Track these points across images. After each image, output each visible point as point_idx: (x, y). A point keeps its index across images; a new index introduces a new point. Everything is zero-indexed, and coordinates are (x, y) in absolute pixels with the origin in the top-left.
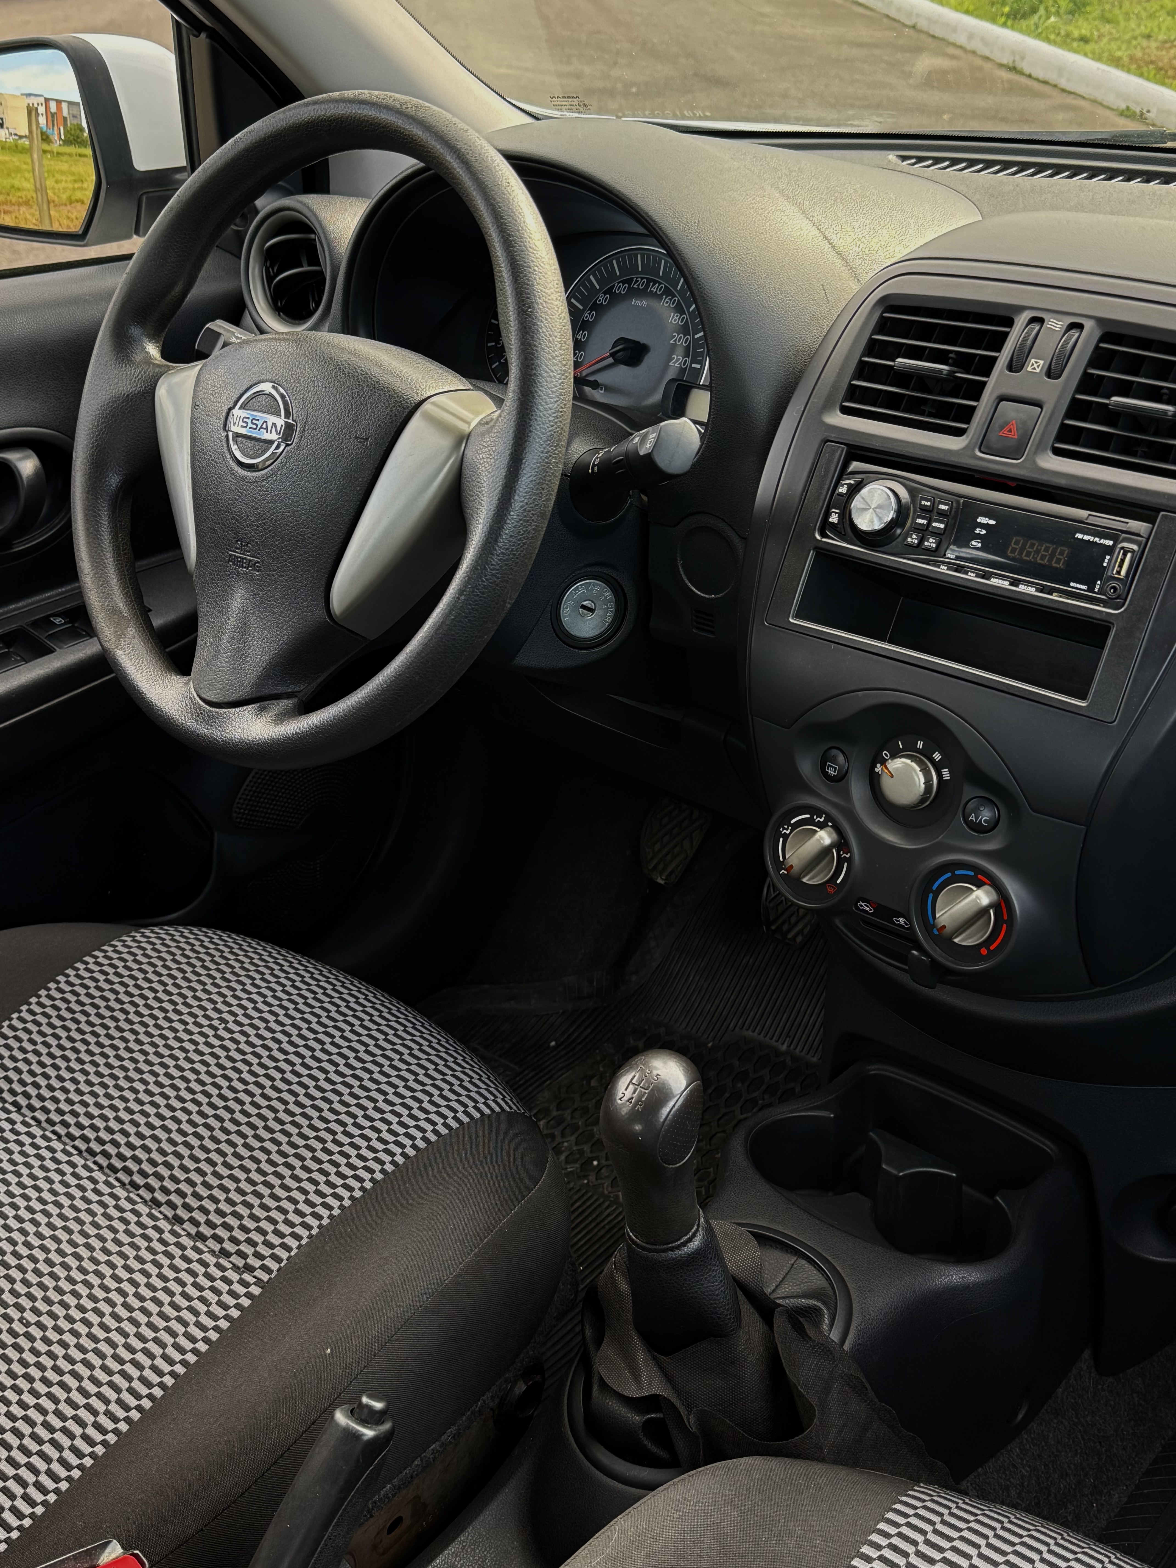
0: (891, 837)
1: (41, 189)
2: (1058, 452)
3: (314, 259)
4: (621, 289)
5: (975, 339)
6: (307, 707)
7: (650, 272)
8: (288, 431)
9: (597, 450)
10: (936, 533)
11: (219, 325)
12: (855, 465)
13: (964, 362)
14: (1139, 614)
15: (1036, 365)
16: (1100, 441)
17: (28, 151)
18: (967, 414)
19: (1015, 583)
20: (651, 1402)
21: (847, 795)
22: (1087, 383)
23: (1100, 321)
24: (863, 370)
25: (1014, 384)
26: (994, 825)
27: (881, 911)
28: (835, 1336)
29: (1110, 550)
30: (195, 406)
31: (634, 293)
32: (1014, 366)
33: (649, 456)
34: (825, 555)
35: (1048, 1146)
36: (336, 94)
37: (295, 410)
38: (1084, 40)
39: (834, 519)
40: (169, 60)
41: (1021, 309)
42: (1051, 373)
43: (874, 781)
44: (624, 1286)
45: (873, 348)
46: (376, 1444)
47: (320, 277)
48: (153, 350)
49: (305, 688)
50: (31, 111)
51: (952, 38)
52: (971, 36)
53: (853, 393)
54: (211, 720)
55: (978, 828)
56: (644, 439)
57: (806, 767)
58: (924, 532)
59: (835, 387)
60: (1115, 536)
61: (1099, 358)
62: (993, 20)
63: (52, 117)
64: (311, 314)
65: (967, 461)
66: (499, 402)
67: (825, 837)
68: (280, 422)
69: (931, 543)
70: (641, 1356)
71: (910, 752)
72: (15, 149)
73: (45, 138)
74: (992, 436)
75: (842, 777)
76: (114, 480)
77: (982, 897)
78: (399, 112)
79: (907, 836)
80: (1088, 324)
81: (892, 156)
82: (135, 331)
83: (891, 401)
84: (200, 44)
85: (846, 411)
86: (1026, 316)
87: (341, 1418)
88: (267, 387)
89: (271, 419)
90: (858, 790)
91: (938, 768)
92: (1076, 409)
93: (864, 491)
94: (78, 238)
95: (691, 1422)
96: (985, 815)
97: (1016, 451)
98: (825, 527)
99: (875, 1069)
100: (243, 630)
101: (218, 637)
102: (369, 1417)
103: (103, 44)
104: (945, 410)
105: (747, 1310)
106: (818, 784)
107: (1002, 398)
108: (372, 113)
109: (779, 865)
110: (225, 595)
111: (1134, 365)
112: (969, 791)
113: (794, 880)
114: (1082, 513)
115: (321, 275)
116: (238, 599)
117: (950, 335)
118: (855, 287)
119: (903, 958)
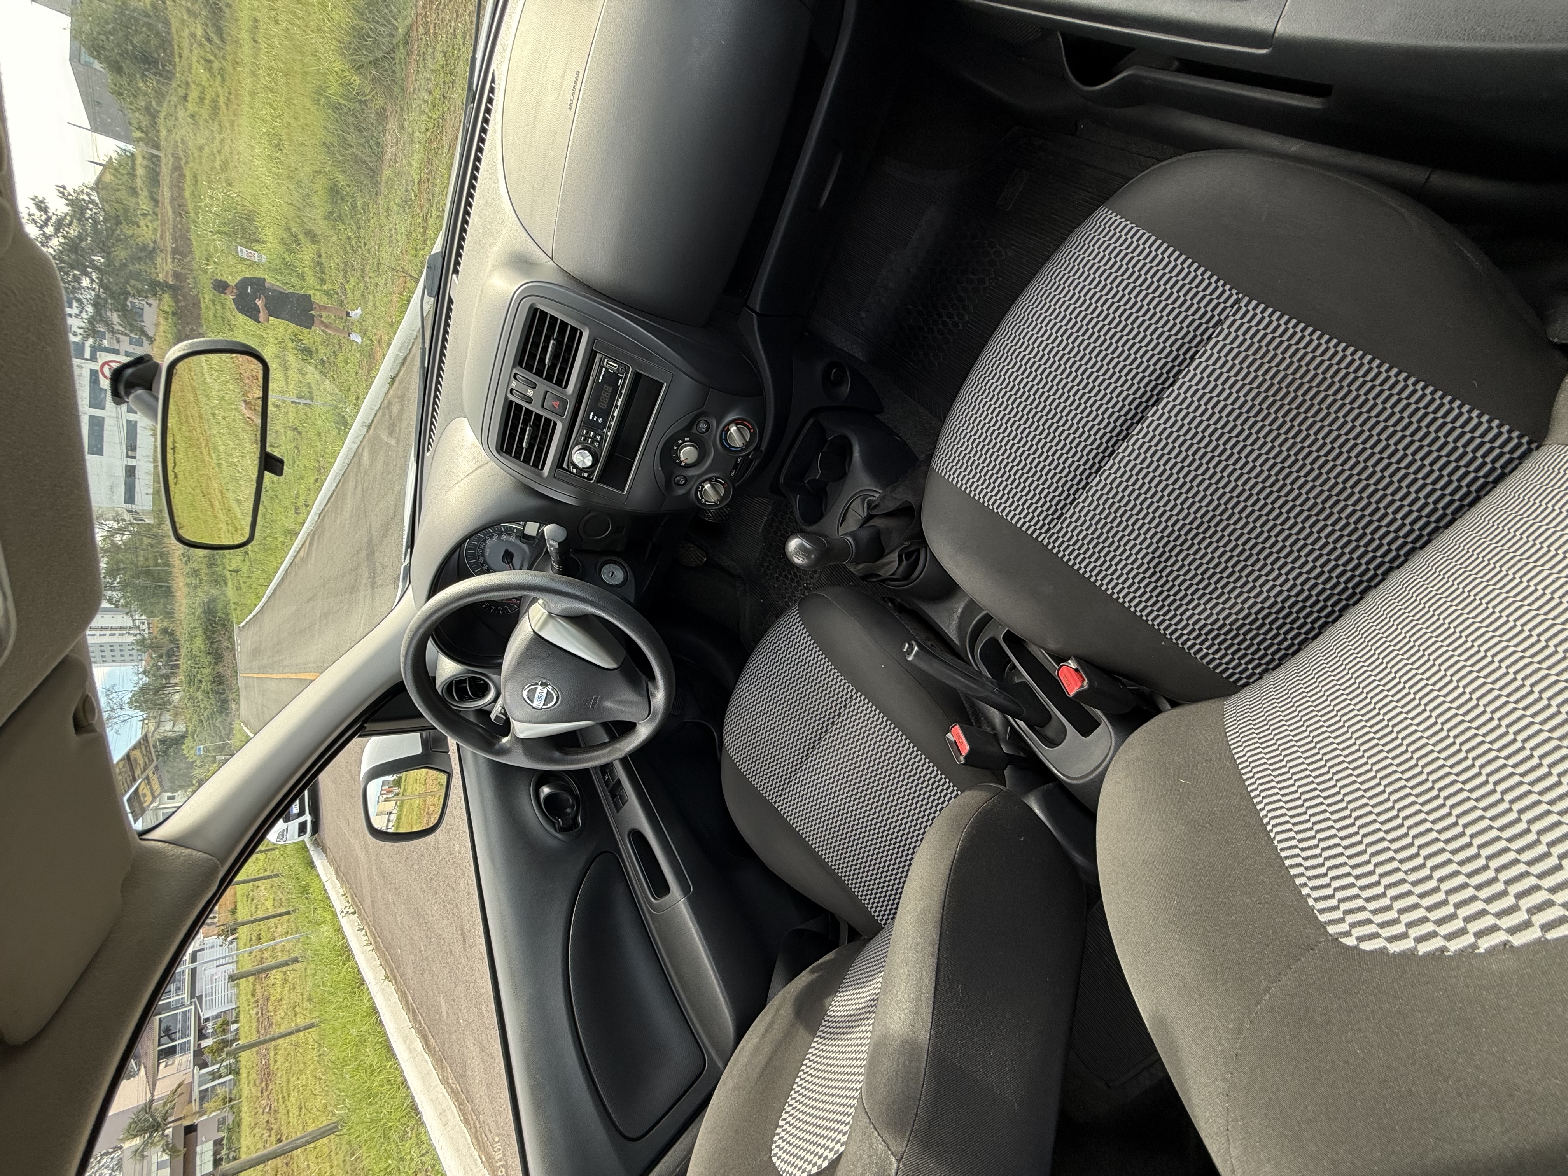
0: (709, 462)
1: (419, 796)
2: (566, 386)
3: (464, 681)
4: (481, 560)
5: (517, 417)
6: (652, 678)
7: (474, 547)
8: (544, 685)
9: (552, 567)
10: (595, 436)
11: (493, 716)
12: (565, 466)
13: (526, 423)
14: (632, 361)
15: (530, 393)
16: (562, 371)
17: (402, 802)
18: (548, 421)
19: (617, 406)
20: (900, 556)
21: (693, 476)
22: (539, 373)
23: (514, 366)
24: (526, 461)
25: (538, 401)
26: (707, 422)
27: (735, 467)
28: (877, 495)
29: (607, 369)
30: (530, 722)
31: (483, 555)
32: (529, 400)
33: (559, 544)
34: (600, 480)
35: (811, 421)
36: (402, 665)
37: (534, 682)
38: (358, 398)
39: (586, 475)
40: (374, 739)
41: (506, 397)
42: (534, 387)
43: (688, 466)
44: (862, 566)
45: (517, 457)
46: (920, 646)
47: (472, 679)
48: (505, 740)
49: (644, 678)
50: (386, 800)
51: (354, 449)
52: (354, 442)
53: (536, 465)
54: (655, 714)
55: (708, 429)
56: (551, 545)
57: (681, 492)
58: (594, 440)
59: (532, 472)
60: (601, 367)
61: (529, 368)
62: (347, 433)
63: (388, 792)
64: (486, 683)
65: (567, 422)
66: (535, 600)
67: (707, 486)
68: (539, 687)
69: (598, 438)
70: (885, 560)
71: (677, 452)
72: (401, 807)
73: (397, 795)
74: (558, 411)
75: (685, 478)
76: (557, 754)
77: (733, 429)
78: (412, 639)
79: (709, 455)
80: (515, 371)
81: (427, 454)
82: (497, 747)
83: (540, 451)
84: (369, 727)
85: (543, 468)
86: (509, 395)
87: (910, 658)
88: (525, 693)
89: (538, 691)
90: (691, 472)
91: (684, 442)
92: (549, 378)
93: (576, 462)
94: (449, 776)
95: (907, 544)
96: (703, 426)
97: (564, 403)
98: (588, 478)
99: (782, 481)
100: (621, 702)
101: (623, 712)
102: (911, 648)
103: (365, 768)
104: (545, 431)
105: (871, 523)
106: (687, 487)
107: (543, 407)
108: (412, 650)
109: (716, 504)
110: (606, 709)
111: (532, 356)
112: (694, 431)
113: (722, 499)
114: (591, 379)
115: (470, 678)
116: (609, 704)
117: (514, 427)
118: (492, 463)
119: (751, 460)
